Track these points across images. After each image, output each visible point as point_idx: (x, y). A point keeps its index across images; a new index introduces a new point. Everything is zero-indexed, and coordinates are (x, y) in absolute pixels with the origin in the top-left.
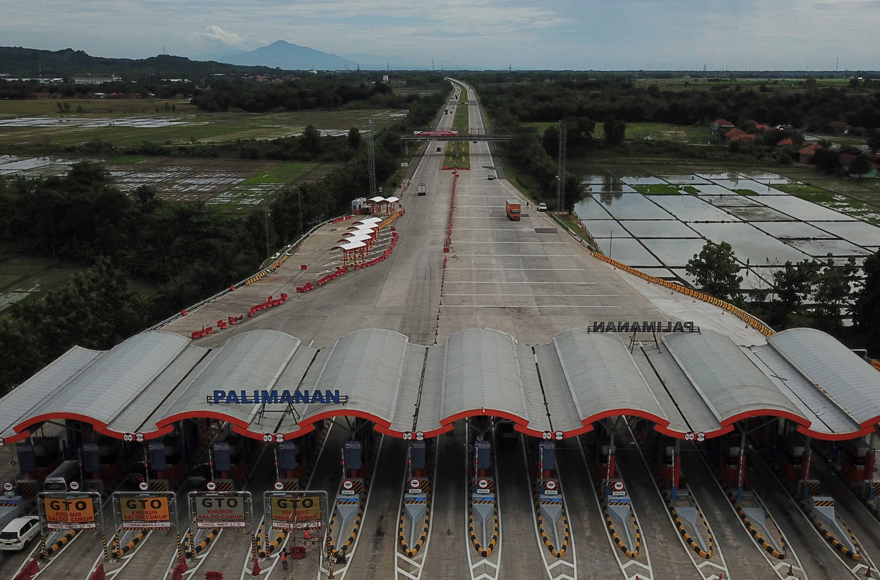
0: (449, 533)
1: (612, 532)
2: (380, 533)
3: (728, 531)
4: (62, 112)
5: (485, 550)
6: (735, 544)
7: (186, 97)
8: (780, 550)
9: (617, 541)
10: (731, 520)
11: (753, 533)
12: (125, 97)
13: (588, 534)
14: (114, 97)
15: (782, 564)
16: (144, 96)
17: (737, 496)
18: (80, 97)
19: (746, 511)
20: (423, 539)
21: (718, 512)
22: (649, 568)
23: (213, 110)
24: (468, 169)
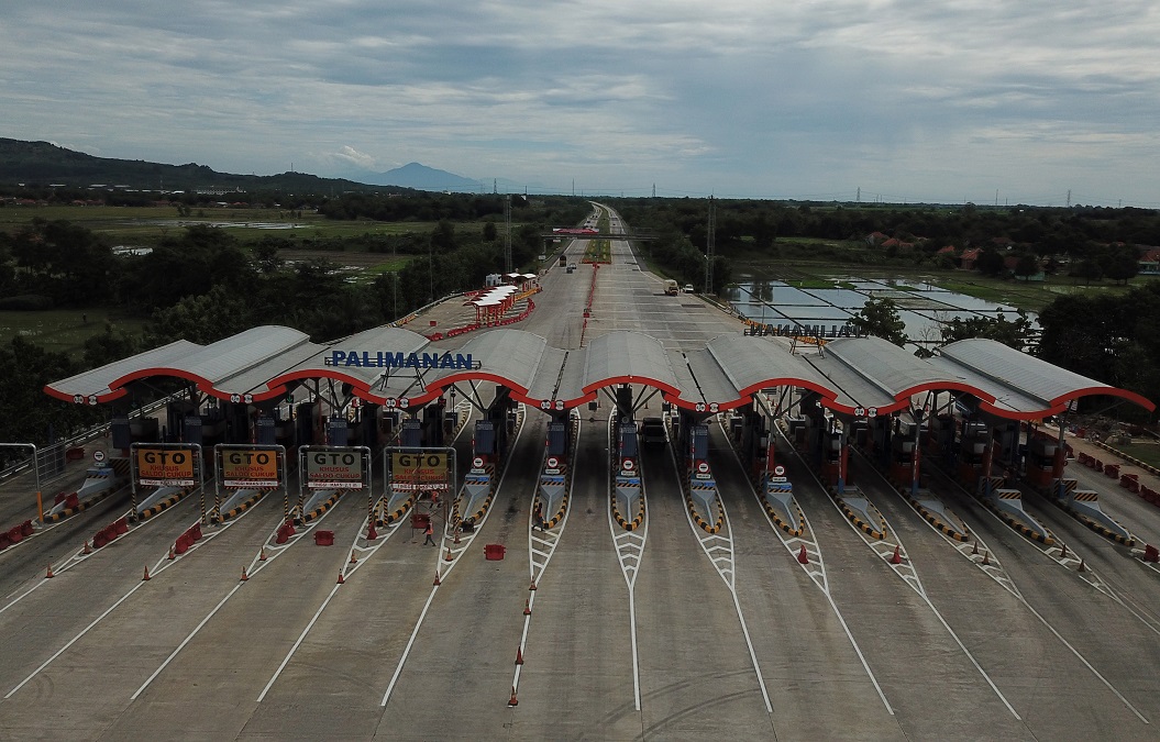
0: (589, 512)
1: (772, 516)
2: (512, 510)
3: (903, 519)
4: (182, 215)
5: (630, 523)
6: (911, 529)
7: (313, 208)
8: (963, 533)
9: (778, 522)
10: (905, 511)
11: (931, 520)
12: (250, 207)
13: (745, 517)
14: (238, 207)
15: (965, 545)
16: (269, 206)
17: (911, 493)
18: (201, 206)
19: (924, 503)
20: (561, 515)
21: (890, 505)
22: (816, 544)
23: (341, 218)
24: (609, 263)
